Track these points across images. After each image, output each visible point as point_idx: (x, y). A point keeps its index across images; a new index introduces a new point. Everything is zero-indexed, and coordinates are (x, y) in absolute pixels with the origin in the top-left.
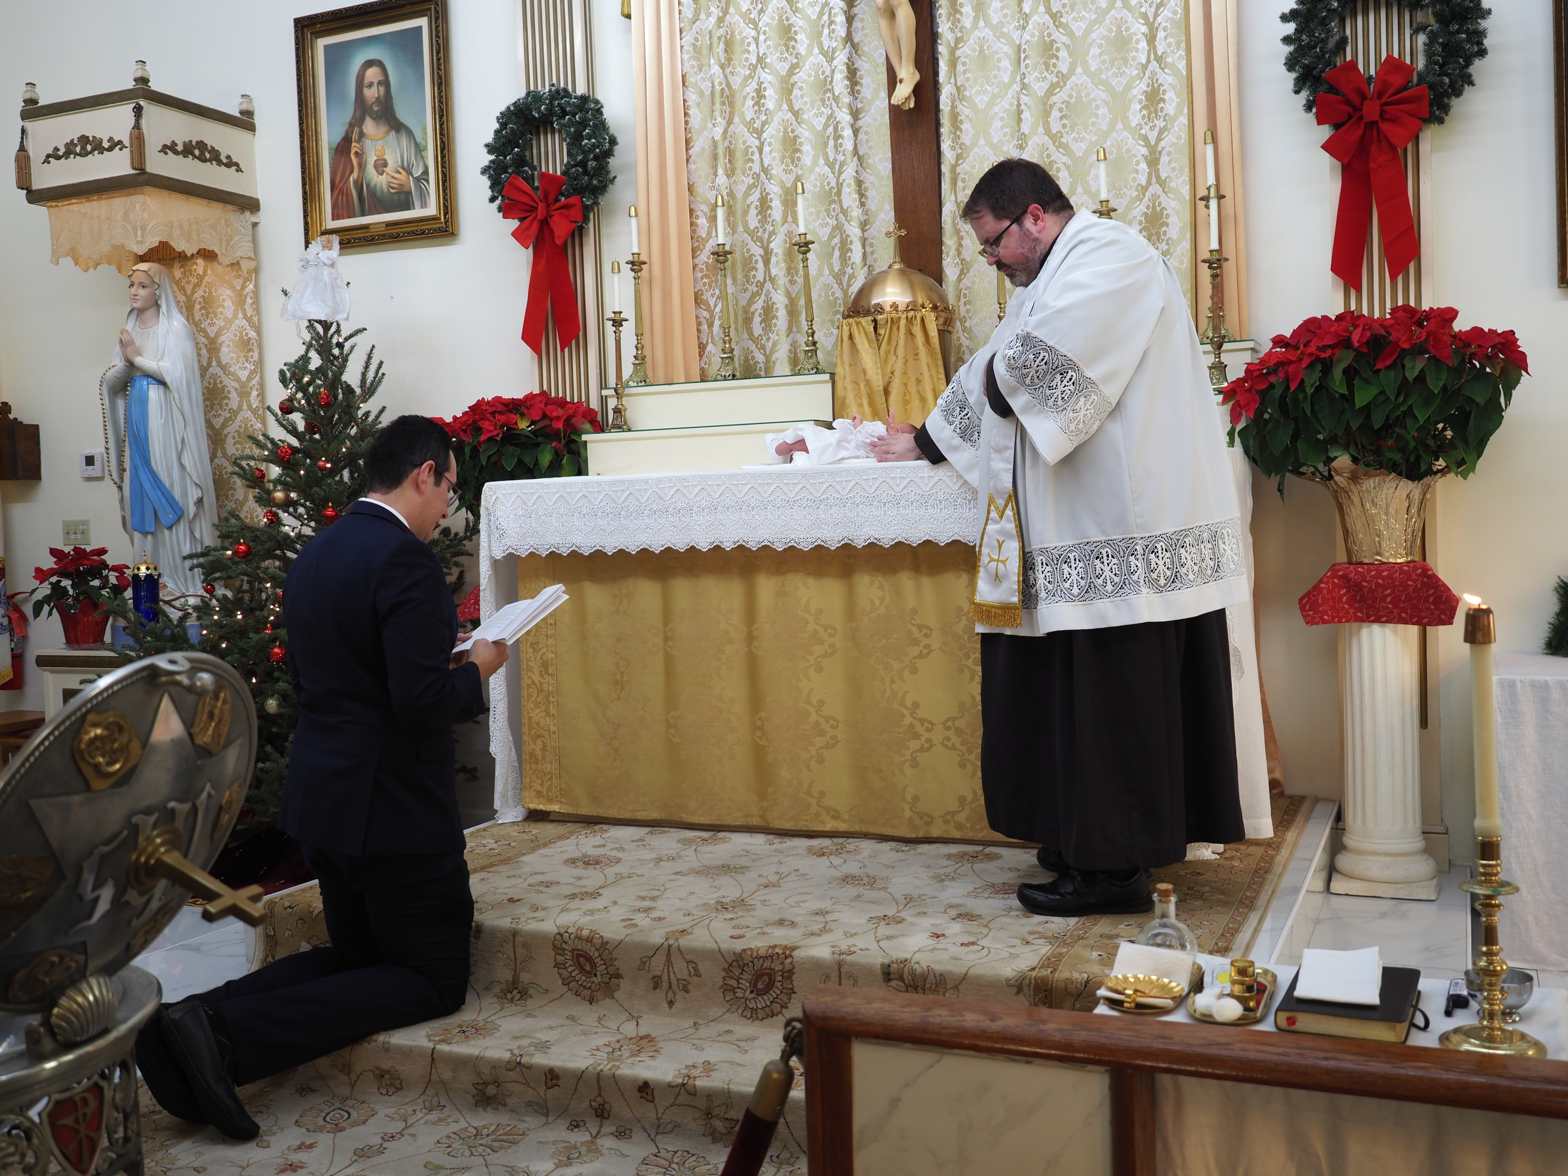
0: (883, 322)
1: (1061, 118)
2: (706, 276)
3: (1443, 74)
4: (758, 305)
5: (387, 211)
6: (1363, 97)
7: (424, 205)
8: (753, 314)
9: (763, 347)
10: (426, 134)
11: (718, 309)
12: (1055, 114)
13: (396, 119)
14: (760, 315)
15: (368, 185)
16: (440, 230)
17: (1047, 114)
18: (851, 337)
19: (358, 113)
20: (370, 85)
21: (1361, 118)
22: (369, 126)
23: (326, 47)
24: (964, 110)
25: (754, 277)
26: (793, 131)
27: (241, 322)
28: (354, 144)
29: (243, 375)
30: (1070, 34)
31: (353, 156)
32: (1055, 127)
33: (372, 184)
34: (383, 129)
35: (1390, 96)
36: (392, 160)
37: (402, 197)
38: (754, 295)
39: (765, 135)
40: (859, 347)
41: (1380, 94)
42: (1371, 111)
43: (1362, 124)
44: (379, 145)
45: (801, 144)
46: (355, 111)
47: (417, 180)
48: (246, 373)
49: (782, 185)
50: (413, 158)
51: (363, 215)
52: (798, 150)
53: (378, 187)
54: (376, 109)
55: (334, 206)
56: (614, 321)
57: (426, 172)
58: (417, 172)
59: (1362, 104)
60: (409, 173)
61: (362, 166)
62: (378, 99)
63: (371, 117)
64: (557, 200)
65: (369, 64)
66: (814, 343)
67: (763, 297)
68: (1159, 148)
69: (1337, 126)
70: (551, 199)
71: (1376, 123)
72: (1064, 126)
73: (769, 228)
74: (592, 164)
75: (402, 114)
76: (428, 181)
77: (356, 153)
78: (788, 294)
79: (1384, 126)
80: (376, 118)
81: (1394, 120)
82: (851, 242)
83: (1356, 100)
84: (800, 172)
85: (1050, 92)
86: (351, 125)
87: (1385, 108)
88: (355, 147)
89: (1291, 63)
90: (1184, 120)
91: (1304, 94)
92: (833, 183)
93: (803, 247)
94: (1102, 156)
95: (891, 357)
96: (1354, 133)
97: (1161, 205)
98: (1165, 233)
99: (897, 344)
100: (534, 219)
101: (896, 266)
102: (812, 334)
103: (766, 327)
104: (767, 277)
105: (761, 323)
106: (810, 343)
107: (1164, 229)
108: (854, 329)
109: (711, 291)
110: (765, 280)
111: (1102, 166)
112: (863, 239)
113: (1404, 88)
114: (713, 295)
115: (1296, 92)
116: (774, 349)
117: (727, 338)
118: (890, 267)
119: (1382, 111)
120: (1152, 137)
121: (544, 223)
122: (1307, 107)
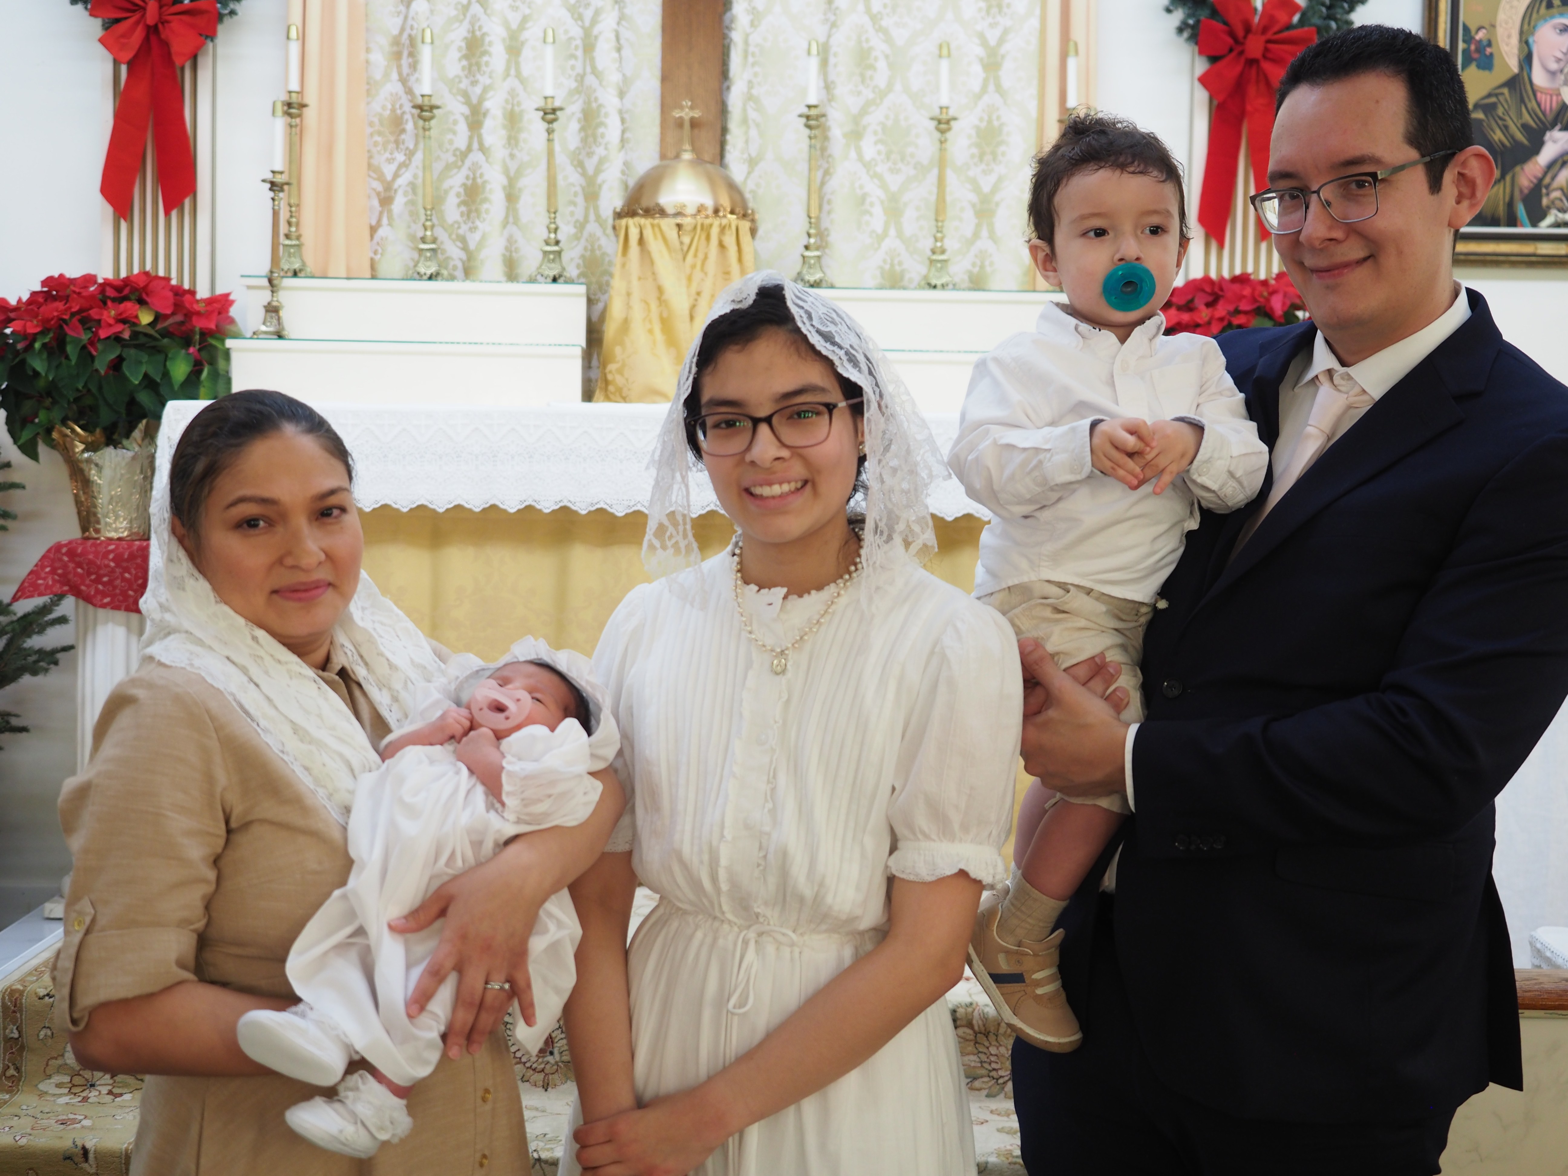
0: (688, 228)
2: (380, 133)
3: (1330, 17)
4: (456, 181)
6: (1248, 28)
8: (446, 192)
9: (463, 240)
11: (402, 181)
14: (458, 195)
18: (641, 241)
21: (1242, 53)
25: (451, 142)
35: (1275, 33)
38: (448, 167)
40: (655, 255)
41: (1265, 30)
42: (1254, 47)
43: (1242, 60)
49: (506, 24)
56: (273, 184)
59: (1245, 37)
66: (557, 243)
67: (464, 171)
68: (1003, 51)
69: (1214, 59)
71: (1256, 61)
73: (484, 80)
78: (506, 171)
79: (1266, 66)
81: (1277, 61)
82: (606, 115)
83: (1240, 33)
84: (527, 11)
87: (1270, 46)
90: (1035, 22)
91: (1178, 15)
92: (576, 31)
93: (550, 114)
94: (945, 52)
95: (698, 275)
96: (1231, 70)
97: (998, 118)
98: (1003, 154)
99: (706, 257)
100: (137, 23)
101: (687, 156)
102: (556, 230)
103: (469, 212)
104: (475, 146)
105: (459, 205)
106: (553, 241)
107: (1002, 148)
108: (648, 233)
109: (387, 155)
110: (469, 149)
111: (944, 64)
112: (621, 112)
113: (1289, 27)
114: (390, 161)
115: (1168, 11)
116: (481, 244)
117: (428, 223)
118: (677, 157)
119: (1266, 50)
120: (992, 37)
121: (152, 31)
122: (1180, 30)
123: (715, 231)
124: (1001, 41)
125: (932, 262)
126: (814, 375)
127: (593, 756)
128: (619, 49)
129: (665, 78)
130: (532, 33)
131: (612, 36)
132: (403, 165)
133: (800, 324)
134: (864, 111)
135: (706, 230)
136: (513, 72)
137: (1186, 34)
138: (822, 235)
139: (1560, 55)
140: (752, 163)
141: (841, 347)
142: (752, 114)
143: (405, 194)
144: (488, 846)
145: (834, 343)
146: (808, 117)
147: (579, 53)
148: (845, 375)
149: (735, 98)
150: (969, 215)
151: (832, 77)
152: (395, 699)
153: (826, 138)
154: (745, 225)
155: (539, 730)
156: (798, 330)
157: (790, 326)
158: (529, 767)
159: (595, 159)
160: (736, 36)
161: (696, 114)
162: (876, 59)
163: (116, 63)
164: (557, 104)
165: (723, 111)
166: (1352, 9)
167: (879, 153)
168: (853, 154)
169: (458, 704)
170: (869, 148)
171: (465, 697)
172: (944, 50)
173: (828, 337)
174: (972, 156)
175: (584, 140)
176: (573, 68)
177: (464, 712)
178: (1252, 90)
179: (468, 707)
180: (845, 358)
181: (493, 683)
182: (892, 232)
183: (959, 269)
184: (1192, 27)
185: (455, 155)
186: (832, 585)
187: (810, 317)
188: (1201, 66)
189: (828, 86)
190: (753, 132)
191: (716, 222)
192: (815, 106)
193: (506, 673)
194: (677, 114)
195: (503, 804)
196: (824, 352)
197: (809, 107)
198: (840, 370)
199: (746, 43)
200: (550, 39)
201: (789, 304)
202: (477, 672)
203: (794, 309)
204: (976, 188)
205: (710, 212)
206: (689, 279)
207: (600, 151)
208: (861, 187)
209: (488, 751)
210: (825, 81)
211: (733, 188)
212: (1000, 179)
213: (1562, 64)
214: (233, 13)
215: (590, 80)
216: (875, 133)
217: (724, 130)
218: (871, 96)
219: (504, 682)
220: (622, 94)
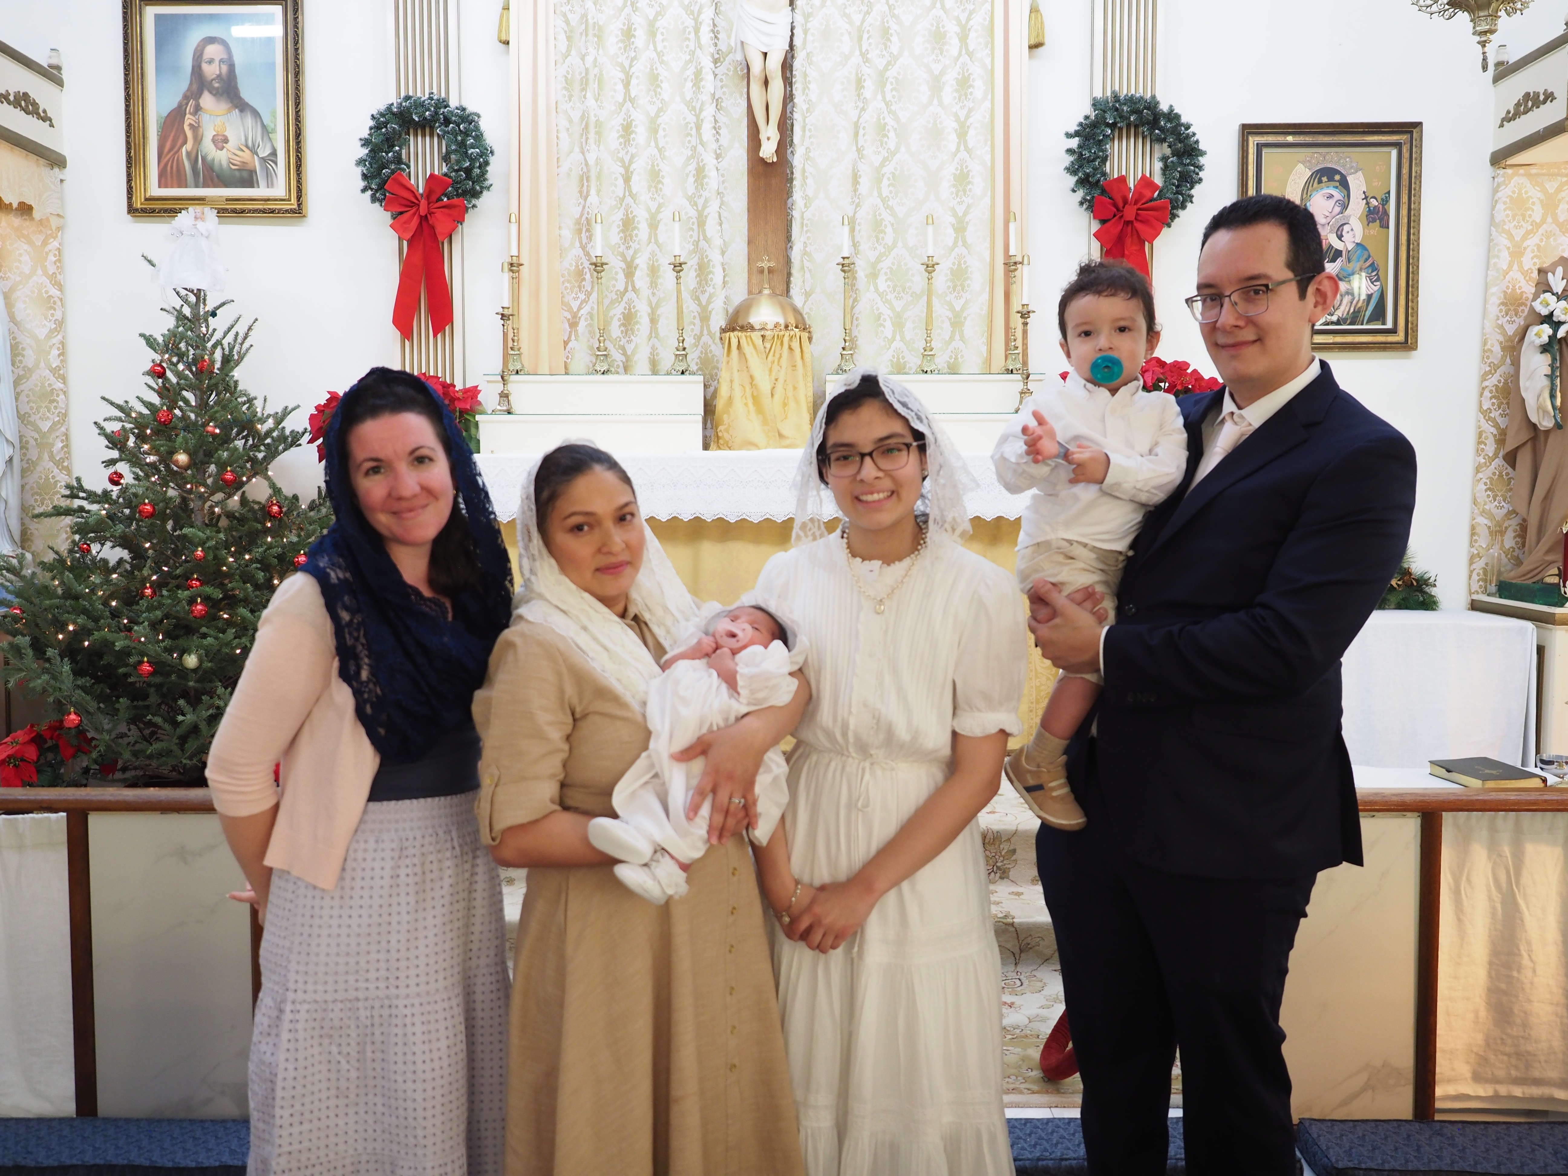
0: (769, 338)
1: (889, 186)
2: (568, 281)
3: (1177, 193)
4: (618, 311)
5: (227, 185)
6: (1125, 201)
7: (270, 184)
8: (612, 318)
9: (623, 349)
10: (275, 117)
11: (583, 312)
12: (885, 182)
13: (240, 99)
14: (619, 320)
15: (203, 159)
16: (292, 211)
17: (879, 180)
18: (739, 346)
19: (195, 87)
20: (211, 61)
21: (1122, 217)
22: (207, 100)
23: (158, 17)
24: (809, 169)
25: (614, 286)
26: (658, 165)
27: (39, 278)
28: (188, 116)
29: (42, 333)
30: (897, 119)
31: (186, 128)
32: (885, 193)
33: (209, 158)
34: (224, 106)
35: (1142, 204)
36: (235, 137)
37: (245, 175)
38: (612, 302)
39: (633, 166)
40: (748, 356)
41: (1135, 202)
42: (1130, 213)
43: (1123, 221)
44: (219, 121)
45: (663, 177)
46: (191, 84)
47: (264, 160)
48: (46, 331)
49: (648, 210)
50: (259, 139)
51: (197, 186)
52: (660, 182)
53: (216, 162)
54: (216, 85)
55: (162, 175)
56: (503, 315)
57: (274, 153)
58: (264, 152)
59: (1124, 207)
60: (254, 152)
61: (198, 140)
62: (219, 76)
63: (211, 92)
64: (439, 200)
65: (211, 40)
66: (684, 349)
67: (623, 304)
68: (967, 220)
69: (1103, 222)
70: (434, 198)
71: (1131, 222)
72: (891, 192)
73: (635, 246)
74: (477, 171)
75: (246, 94)
76: (276, 164)
77: (190, 125)
78: (650, 304)
79: (1137, 225)
80: (216, 93)
81: (1145, 222)
82: (713, 266)
83: (1121, 205)
84: (661, 201)
85: (882, 165)
86: (186, 98)
87: (1139, 212)
88: (189, 119)
89: (1072, 170)
90: (987, 200)
91: (1080, 194)
92: (693, 213)
93: (678, 267)
94: (930, 221)
95: (776, 367)
96: (1115, 228)
97: (965, 262)
98: (968, 286)
99: (781, 356)
100: (414, 214)
101: (766, 292)
102: (683, 341)
103: (627, 331)
104: (630, 288)
105: (620, 327)
106: (681, 348)
107: (968, 282)
108: (743, 342)
109: (574, 295)
110: (626, 290)
111: (930, 229)
112: (722, 264)
113: (1152, 199)
114: (575, 299)
115: (1074, 191)
116: (634, 351)
117: (601, 338)
118: (760, 292)
119: (1137, 214)
120: (960, 210)
121: (424, 219)
122: (1081, 203)
123: (786, 339)
124: (966, 213)
125: (924, 356)
126: (897, 427)
127: (792, 663)
128: (721, 225)
129: (750, 242)
130: (665, 215)
131: (717, 215)
132: (585, 301)
133: (888, 397)
134: (878, 260)
135: (781, 339)
136: (653, 240)
137: (1085, 206)
138: (852, 340)
139: (1327, 214)
140: (807, 295)
141: (912, 411)
142: (806, 264)
143: (586, 320)
144: (732, 719)
145: (908, 408)
146: (843, 265)
147: (695, 227)
148: (916, 427)
149: (796, 254)
150: (947, 326)
151: (857, 239)
152: (668, 632)
153: (855, 278)
154: (805, 335)
155: (757, 649)
156: (887, 401)
157: (881, 398)
158: (753, 670)
159: (707, 294)
160: (796, 214)
161: (772, 264)
162: (886, 226)
163: (400, 239)
164: (682, 260)
165: (788, 262)
166: (1192, 188)
167: (888, 286)
168: (872, 288)
169: (706, 633)
170: (882, 285)
171: (711, 630)
172: (930, 220)
173: (904, 405)
174: (949, 287)
175: (699, 283)
176: (691, 236)
177: (711, 639)
178: (1128, 241)
179: (714, 636)
180: (915, 417)
181: (728, 620)
182: (898, 338)
183: (941, 360)
184: (1089, 201)
185: (617, 294)
186: (908, 558)
187: (893, 393)
188: (1096, 226)
189: (855, 245)
190: (808, 275)
191: (787, 334)
192: (848, 258)
193: (736, 613)
194: (759, 264)
195: (738, 693)
196: (903, 414)
197: (844, 258)
198: (913, 424)
199: (802, 218)
200: (677, 218)
201: (881, 385)
202: (719, 614)
203: (884, 388)
204: (952, 309)
205: (782, 327)
206: (770, 370)
207: (710, 290)
208: (878, 309)
209: (728, 662)
210: (853, 241)
211: (796, 311)
212: (967, 302)
213: (1329, 219)
214: (474, 206)
215: (702, 244)
216: (886, 274)
217: (789, 274)
218: (883, 250)
219: (734, 619)
220: (723, 253)
